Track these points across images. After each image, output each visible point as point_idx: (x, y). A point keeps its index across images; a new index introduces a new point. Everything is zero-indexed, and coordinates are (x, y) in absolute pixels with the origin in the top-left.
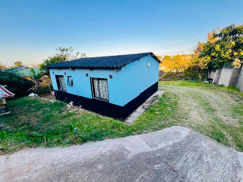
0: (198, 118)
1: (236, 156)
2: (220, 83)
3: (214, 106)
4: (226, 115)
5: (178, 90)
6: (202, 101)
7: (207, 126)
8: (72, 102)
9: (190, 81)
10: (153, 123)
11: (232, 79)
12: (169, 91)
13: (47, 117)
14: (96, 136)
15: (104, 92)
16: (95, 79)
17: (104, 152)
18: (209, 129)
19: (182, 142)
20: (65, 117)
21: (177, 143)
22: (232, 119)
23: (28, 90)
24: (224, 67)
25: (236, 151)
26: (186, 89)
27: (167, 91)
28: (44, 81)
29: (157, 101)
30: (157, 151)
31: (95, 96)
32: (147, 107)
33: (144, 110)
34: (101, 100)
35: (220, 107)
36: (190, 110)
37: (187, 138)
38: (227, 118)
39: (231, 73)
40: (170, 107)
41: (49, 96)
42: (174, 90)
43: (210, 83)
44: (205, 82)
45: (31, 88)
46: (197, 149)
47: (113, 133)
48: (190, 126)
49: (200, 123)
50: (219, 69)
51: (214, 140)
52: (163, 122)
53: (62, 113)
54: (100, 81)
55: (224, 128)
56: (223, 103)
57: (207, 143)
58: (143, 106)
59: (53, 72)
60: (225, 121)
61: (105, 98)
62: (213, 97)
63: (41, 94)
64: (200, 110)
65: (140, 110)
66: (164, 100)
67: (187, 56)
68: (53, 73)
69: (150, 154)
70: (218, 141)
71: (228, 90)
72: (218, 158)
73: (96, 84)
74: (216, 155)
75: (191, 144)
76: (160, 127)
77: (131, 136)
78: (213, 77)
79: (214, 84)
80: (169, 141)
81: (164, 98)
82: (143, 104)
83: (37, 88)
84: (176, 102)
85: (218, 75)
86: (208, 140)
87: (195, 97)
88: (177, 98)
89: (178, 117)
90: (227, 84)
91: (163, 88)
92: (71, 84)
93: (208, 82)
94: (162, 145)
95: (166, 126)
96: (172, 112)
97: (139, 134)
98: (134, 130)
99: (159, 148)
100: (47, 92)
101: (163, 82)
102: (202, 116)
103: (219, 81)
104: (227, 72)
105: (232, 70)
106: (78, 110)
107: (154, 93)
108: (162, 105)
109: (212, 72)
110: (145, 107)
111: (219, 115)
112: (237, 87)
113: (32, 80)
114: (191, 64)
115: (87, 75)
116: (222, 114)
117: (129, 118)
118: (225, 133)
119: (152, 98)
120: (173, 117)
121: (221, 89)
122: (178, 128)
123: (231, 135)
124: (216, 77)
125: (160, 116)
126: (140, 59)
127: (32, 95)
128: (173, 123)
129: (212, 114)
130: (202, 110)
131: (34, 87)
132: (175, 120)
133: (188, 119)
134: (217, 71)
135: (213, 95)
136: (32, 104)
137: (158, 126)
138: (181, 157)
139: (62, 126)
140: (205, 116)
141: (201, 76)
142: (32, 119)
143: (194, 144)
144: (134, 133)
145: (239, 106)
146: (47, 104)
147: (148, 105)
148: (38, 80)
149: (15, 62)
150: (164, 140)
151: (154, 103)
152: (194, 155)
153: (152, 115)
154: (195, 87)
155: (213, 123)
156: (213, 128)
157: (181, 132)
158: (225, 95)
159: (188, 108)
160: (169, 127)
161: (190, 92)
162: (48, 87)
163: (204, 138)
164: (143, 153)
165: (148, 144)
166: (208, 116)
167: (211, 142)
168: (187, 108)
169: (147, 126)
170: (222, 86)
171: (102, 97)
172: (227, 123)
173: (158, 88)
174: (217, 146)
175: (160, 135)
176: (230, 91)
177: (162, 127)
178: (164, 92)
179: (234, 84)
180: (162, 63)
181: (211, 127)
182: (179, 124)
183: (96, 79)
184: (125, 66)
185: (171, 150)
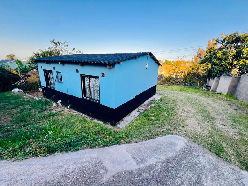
0: (196, 127)
1: (240, 177)
2: (218, 91)
3: (213, 114)
4: (225, 124)
5: (175, 95)
6: (200, 108)
7: (206, 137)
8: (61, 101)
9: (189, 87)
10: (146, 130)
11: (231, 87)
12: (167, 96)
13: (23, 116)
14: (70, 145)
15: (96, 92)
16: (86, 77)
17: (70, 171)
18: (208, 140)
19: (176, 156)
20: (44, 117)
21: (171, 158)
22: (231, 129)
23: (13, 85)
24: (223, 75)
25: (239, 170)
26: (184, 95)
27: (165, 96)
28: (32, 75)
29: (153, 105)
30: (145, 169)
31: (85, 96)
32: (142, 111)
33: (139, 114)
34: (91, 100)
35: (218, 115)
36: (187, 117)
37: (183, 150)
38: (226, 128)
39: (231, 81)
40: (166, 113)
41: (36, 92)
42: (172, 95)
43: (208, 90)
44: (204, 88)
45: (16, 82)
46: (194, 166)
47: (96, 141)
48: (187, 136)
49: (198, 133)
50: (218, 76)
51: (214, 154)
52: (157, 130)
53: (43, 112)
54: (92, 79)
55: (224, 139)
56: (221, 111)
57: (206, 158)
58: (139, 110)
59: (41, 66)
60: (224, 131)
61: (96, 98)
62: (211, 104)
63: (27, 90)
64: (198, 118)
65: (134, 113)
66: (161, 105)
67: (187, 62)
68: (42, 68)
69: (135, 175)
70: (218, 155)
71: (227, 98)
72: (220, 180)
73: (87, 83)
74: (217, 176)
75: (188, 160)
76: (153, 135)
77: (117, 145)
78: (212, 85)
79: (212, 91)
80: (161, 155)
81: (161, 102)
82: (139, 108)
83: (23, 83)
84: (173, 108)
85: (217, 82)
86: (207, 154)
87: (194, 103)
88: (175, 103)
89: (174, 124)
90: (225, 92)
91: (161, 92)
92: (59, 80)
93: (206, 89)
94: (151, 161)
95: (160, 134)
96: (168, 118)
97: (127, 143)
98: (122, 138)
99: (148, 164)
100: (35, 88)
101: (161, 86)
102: (200, 125)
103: (218, 88)
104: (226, 80)
105: (231, 78)
106: (63, 110)
107: (151, 97)
108: (158, 110)
109: (211, 79)
110: (140, 111)
111: (217, 125)
112: (235, 96)
113: (17, 74)
114: (191, 70)
115: (77, 71)
116: (221, 123)
117: (121, 123)
118: (224, 145)
119: (149, 102)
120: (169, 124)
121: (219, 96)
122: (174, 137)
123: (231, 148)
124: (214, 85)
125: (155, 122)
126: (137, 58)
127: (16, 90)
128: (168, 131)
129: (211, 122)
130: (200, 118)
131: (20, 81)
132: (171, 128)
133: (185, 126)
134: (216, 78)
135: (211, 102)
136: (12, 100)
137: (151, 134)
138: (175, 179)
139: (36, 129)
140: (203, 124)
141: (199, 83)
142: (4, 117)
143: (191, 159)
144: (122, 141)
145: (238, 115)
146: (29, 101)
147: (144, 109)
148: (25, 74)
149: (7, 55)
150: (155, 153)
151: (149, 107)
152: (191, 177)
153: (146, 120)
154: (193, 93)
155: (212, 133)
156: (212, 139)
157: (176, 142)
158: (223, 103)
159: (186, 115)
160: (164, 135)
161: (188, 98)
162: (36, 82)
163: (203, 151)
164: (125, 172)
165: (134, 158)
166: (206, 125)
167: (211, 157)
168: (184, 115)
169: (139, 133)
170: (221, 93)
171: (93, 97)
172: (226, 134)
173: (156, 92)
174: (218, 162)
175: (152, 147)
176: (229, 99)
177: (156, 135)
178: (161, 96)
179: (233, 92)
180: (161, 66)
181: (209, 137)
182: (174, 132)
183: (88, 77)
184: (119, 63)
185: (162, 168)
